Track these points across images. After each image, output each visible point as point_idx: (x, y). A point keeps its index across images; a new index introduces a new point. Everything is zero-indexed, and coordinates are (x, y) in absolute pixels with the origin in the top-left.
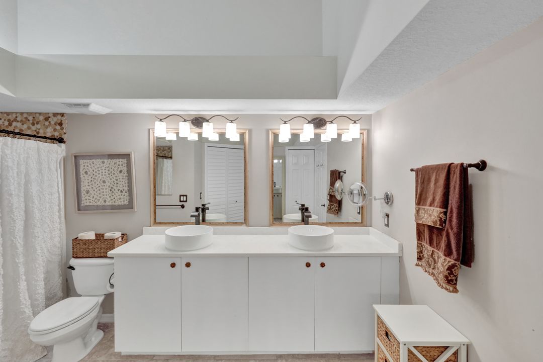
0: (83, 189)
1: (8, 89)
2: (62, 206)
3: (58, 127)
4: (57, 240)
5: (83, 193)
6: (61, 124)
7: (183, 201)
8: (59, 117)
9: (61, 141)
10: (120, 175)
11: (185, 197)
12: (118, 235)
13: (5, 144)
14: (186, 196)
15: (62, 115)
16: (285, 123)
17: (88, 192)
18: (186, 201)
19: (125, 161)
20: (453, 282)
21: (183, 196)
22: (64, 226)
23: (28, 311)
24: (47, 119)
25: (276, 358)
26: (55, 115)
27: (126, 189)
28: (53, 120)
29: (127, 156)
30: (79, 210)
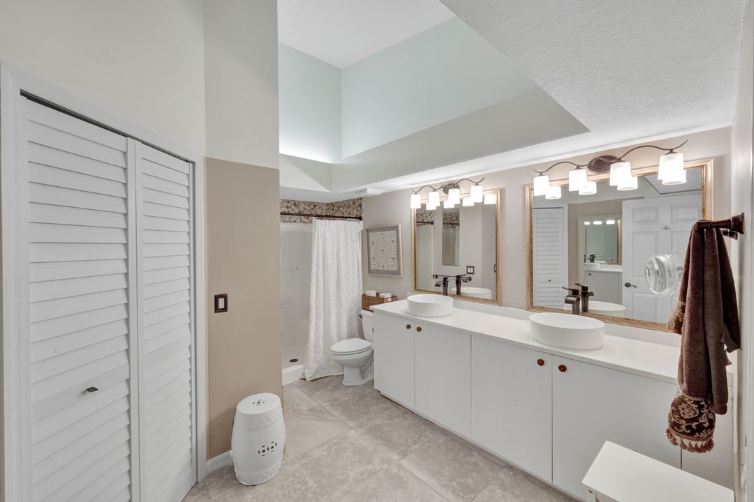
0: (372, 256)
1: (326, 188)
2: (360, 269)
3: (359, 208)
4: (356, 294)
5: (371, 259)
6: (360, 206)
7: (470, 273)
8: (360, 200)
9: (360, 219)
10: (392, 245)
11: (472, 269)
12: (388, 295)
13: (325, 225)
14: (473, 267)
15: (361, 199)
16: (541, 174)
17: (374, 258)
18: (473, 273)
19: (395, 232)
20: (679, 428)
21: (470, 267)
22: (361, 283)
23: (335, 338)
24: (354, 203)
25: (504, 466)
26: (358, 199)
27: (396, 256)
28: (357, 203)
29: (396, 228)
30: (369, 272)
